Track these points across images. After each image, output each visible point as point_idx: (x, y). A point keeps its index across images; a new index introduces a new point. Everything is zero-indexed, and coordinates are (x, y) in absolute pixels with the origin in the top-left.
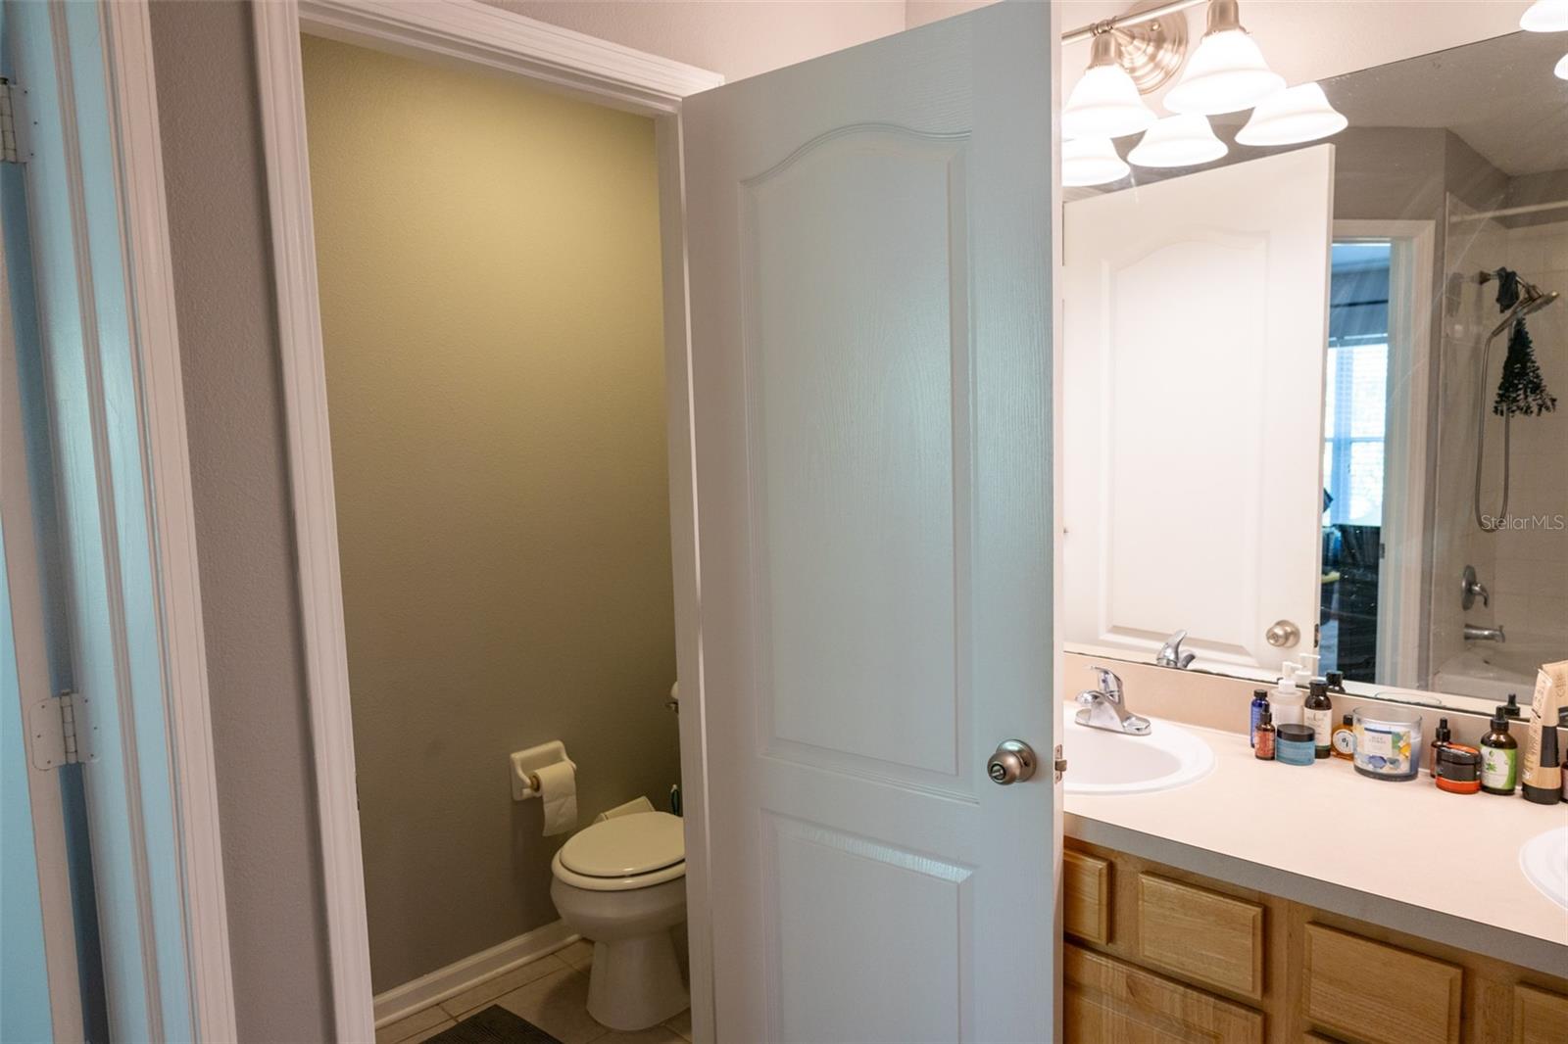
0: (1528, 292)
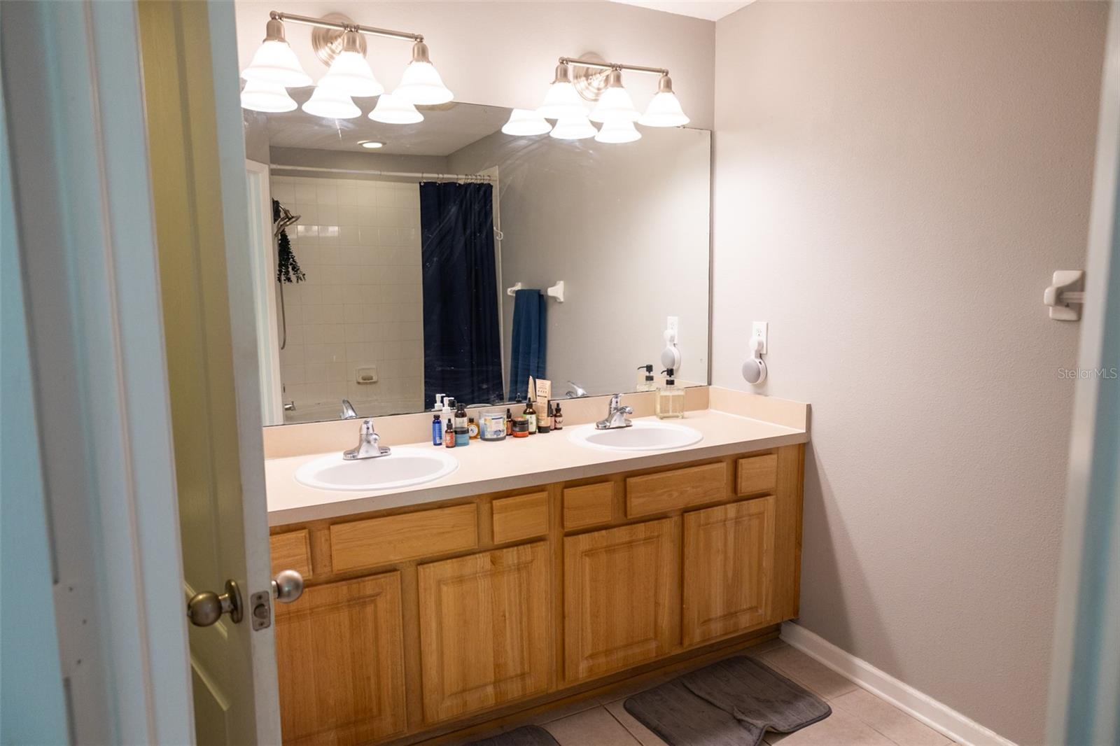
0: (285, 213)
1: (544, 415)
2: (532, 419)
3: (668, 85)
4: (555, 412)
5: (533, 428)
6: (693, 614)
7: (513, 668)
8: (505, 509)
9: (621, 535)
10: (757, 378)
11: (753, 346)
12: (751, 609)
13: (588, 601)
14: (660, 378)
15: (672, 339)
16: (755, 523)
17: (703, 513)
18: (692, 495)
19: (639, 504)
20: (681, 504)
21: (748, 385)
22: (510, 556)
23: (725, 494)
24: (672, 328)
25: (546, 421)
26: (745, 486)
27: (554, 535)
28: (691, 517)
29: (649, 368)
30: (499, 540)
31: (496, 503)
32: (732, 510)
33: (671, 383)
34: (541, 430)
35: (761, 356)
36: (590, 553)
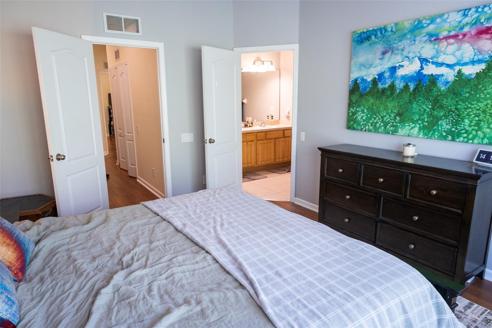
1: (250, 124)
2: (248, 124)
3: (272, 64)
4: (252, 123)
5: (248, 126)
6: (277, 157)
7: (249, 161)
8: (248, 135)
9: (266, 141)
10: (288, 117)
11: (287, 112)
12: (287, 157)
13: (260, 152)
14: (270, 118)
15: (272, 111)
16: (287, 141)
17: (278, 139)
18: (277, 136)
19: (268, 136)
20: (275, 137)
21: (287, 119)
22: (249, 143)
23: (282, 136)
24: (272, 109)
25: (251, 125)
26: (286, 135)
27: (255, 140)
28: (276, 140)
29: (268, 116)
30: (248, 140)
31: (248, 134)
32: (283, 139)
33: (272, 119)
34: (250, 126)
35: (289, 113)
36: (261, 144)
